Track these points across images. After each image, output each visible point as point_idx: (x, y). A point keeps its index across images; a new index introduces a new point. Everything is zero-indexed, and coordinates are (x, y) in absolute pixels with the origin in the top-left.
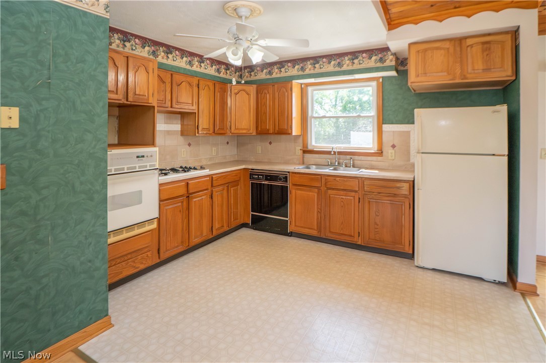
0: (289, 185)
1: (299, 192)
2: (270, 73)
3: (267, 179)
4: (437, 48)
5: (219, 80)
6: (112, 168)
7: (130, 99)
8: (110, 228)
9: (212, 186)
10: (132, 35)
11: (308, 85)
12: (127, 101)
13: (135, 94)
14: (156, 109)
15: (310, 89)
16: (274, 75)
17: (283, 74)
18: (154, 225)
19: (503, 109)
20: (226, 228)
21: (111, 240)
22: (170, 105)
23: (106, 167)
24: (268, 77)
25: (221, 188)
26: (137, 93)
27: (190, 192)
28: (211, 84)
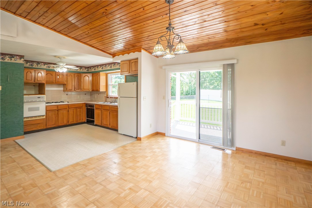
0: (94, 108)
1: (97, 111)
2: (95, 69)
3: (89, 107)
4: (126, 63)
5: (77, 72)
6: (25, 100)
7: (36, 82)
8: (24, 116)
9: (69, 108)
10: (40, 62)
11: (108, 73)
12: (35, 82)
13: (37, 80)
14: (45, 84)
15: (109, 75)
16: (96, 70)
17: (98, 70)
18: (44, 117)
19: (135, 83)
20: (75, 122)
21: (25, 120)
22: (55, 82)
23: (23, 100)
24: (94, 71)
25: (73, 109)
26: (38, 80)
27: (59, 109)
28: (72, 75)
